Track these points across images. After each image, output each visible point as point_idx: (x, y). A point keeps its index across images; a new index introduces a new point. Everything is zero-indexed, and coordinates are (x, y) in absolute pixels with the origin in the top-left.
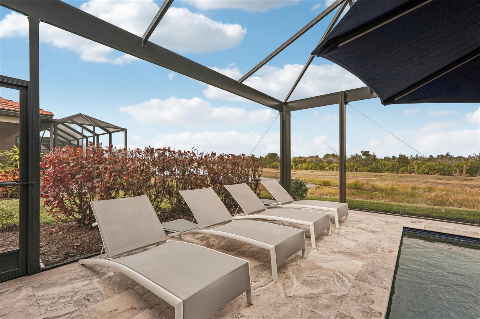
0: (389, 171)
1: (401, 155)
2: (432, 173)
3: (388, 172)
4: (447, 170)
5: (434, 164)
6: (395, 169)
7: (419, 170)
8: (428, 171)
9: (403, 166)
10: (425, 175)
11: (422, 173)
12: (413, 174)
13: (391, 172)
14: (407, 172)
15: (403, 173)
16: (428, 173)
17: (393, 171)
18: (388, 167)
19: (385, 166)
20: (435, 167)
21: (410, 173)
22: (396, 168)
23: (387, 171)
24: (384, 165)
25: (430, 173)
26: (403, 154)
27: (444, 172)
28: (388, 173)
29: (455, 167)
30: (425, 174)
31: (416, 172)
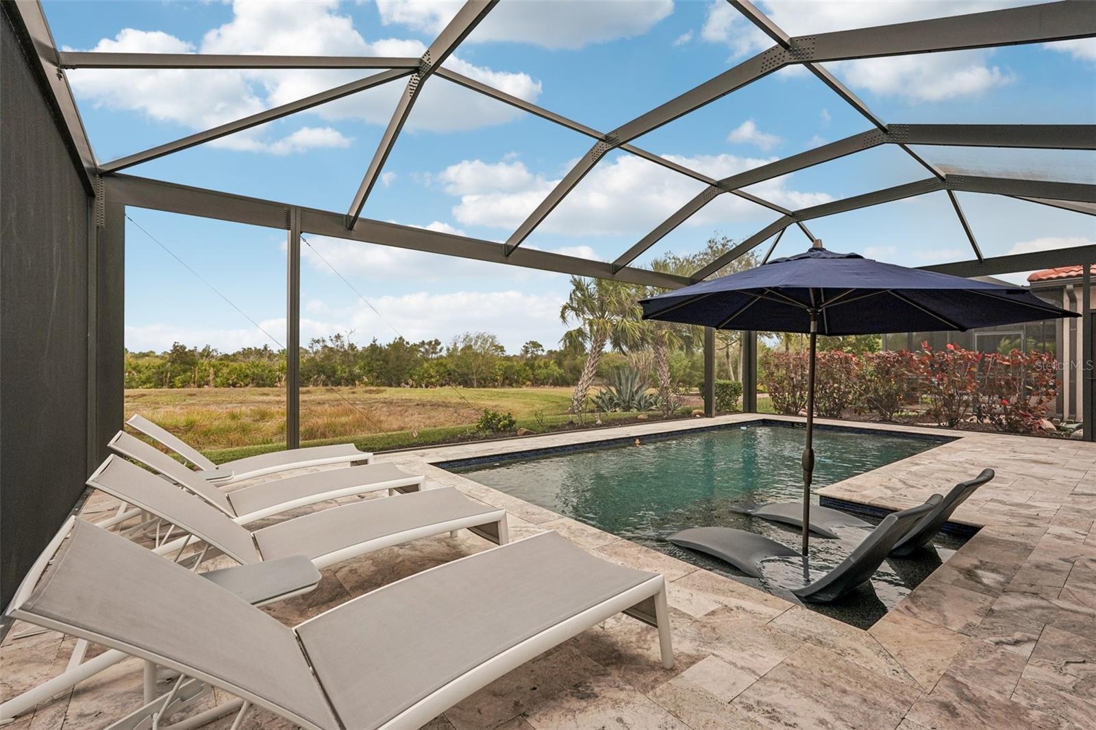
0: (150, 383)
1: (178, 346)
2: (242, 384)
3: (148, 385)
4: (267, 377)
5: (244, 367)
6: (166, 377)
7: (218, 380)
8: (235, 380)
9: (185, 371)
10: (227, 389)
11: (223, 385)
12: (206, 386)
13: (155, 385)
14: (192, 385)
15: (183, 387)
16: (234, 385)
17: (160, 383)
18: (148, 373)
19: (139, 372)
20: (248, 371)
21: (199, 386)
22: (169, 375)
23: (144, 383)
24: (134, 369)
25: (238, 385)
26: (181, 344)
27: (262, 380)
28: (147, 388)
29: (279, 370)
30: (229, 385)
31: (212, 384)
